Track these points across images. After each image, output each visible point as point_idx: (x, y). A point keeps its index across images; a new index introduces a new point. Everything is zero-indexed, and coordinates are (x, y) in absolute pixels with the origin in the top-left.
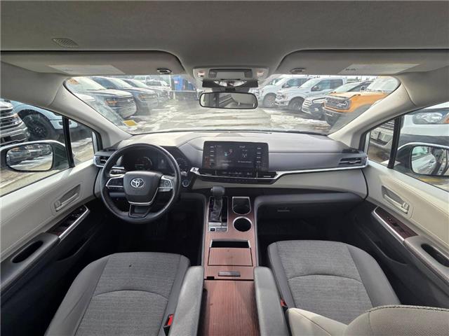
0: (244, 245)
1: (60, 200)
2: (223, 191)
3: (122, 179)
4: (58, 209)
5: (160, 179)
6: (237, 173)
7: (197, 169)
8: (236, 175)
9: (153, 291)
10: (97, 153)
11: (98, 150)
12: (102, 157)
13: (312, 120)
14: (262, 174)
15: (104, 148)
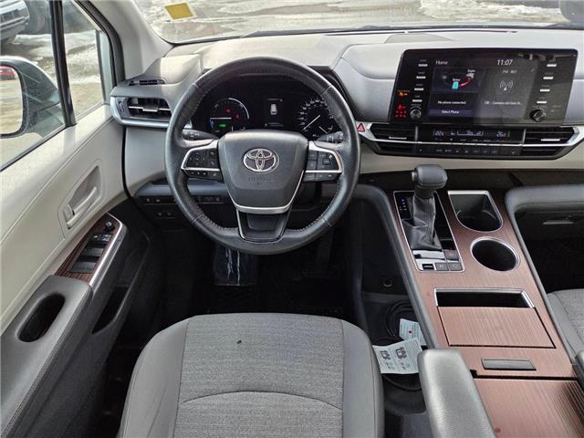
0: (515, 301)
1: (70, 203)
2: (445, 178)
3: (216, 151)
4: (70, 222)
5: (308, 151)
6: (470, 134)
7: (369, 126)
8: (469, 139)
9: (305, 393)
10: (115, 91)
11: (115, 84)
12: (130, 101)
13: (522, 8)
14: (535, 135)
15: (128, 77)
